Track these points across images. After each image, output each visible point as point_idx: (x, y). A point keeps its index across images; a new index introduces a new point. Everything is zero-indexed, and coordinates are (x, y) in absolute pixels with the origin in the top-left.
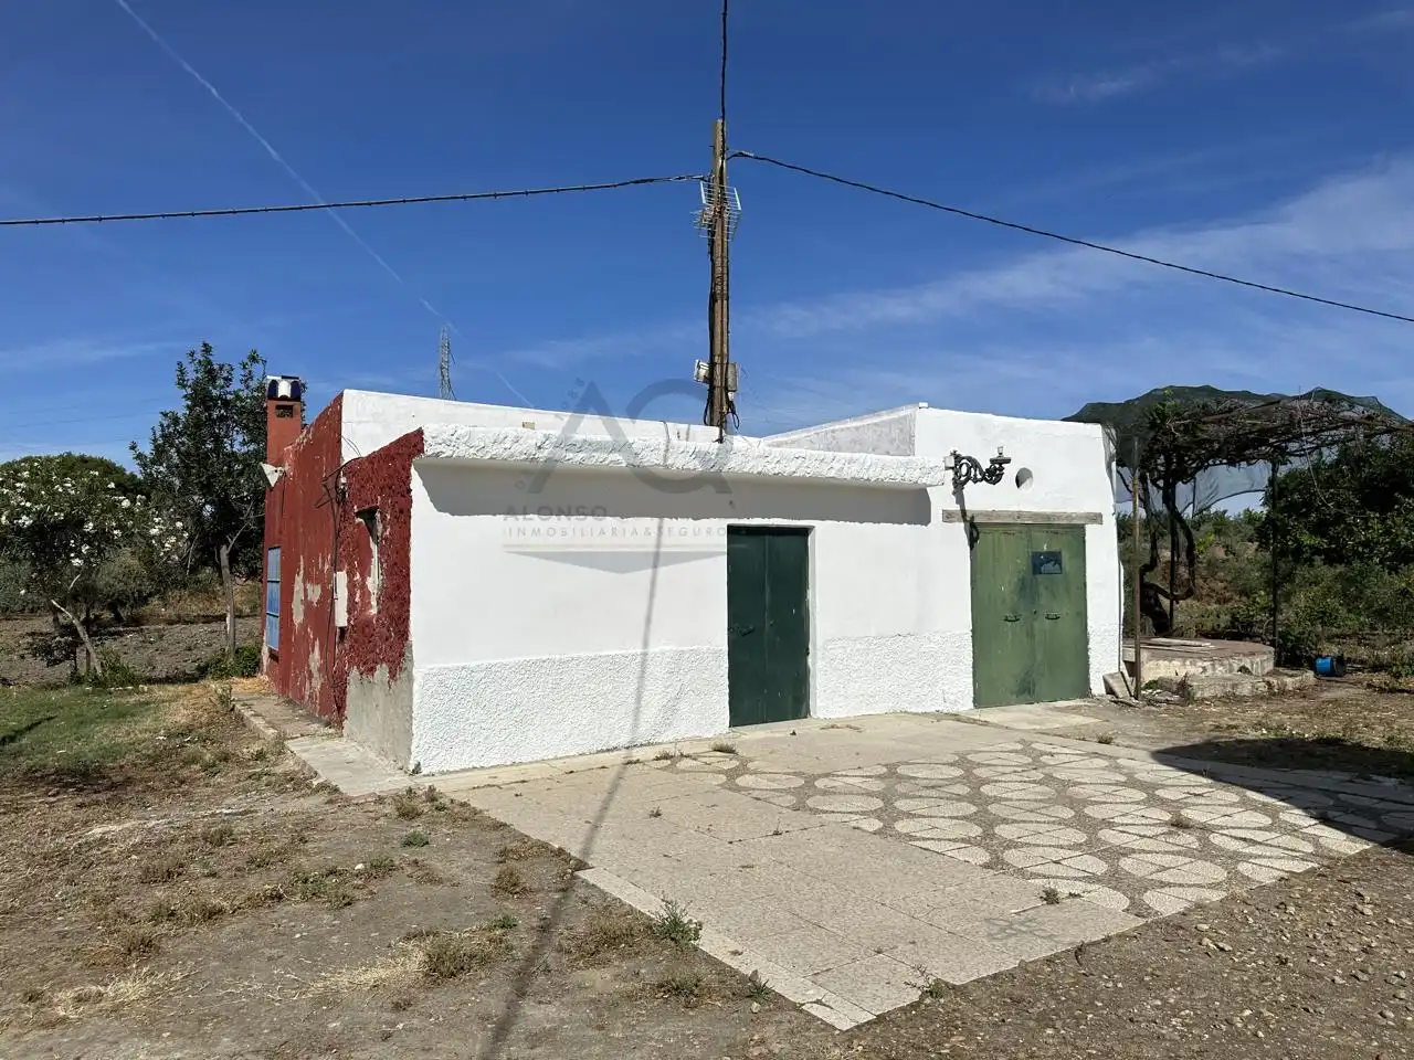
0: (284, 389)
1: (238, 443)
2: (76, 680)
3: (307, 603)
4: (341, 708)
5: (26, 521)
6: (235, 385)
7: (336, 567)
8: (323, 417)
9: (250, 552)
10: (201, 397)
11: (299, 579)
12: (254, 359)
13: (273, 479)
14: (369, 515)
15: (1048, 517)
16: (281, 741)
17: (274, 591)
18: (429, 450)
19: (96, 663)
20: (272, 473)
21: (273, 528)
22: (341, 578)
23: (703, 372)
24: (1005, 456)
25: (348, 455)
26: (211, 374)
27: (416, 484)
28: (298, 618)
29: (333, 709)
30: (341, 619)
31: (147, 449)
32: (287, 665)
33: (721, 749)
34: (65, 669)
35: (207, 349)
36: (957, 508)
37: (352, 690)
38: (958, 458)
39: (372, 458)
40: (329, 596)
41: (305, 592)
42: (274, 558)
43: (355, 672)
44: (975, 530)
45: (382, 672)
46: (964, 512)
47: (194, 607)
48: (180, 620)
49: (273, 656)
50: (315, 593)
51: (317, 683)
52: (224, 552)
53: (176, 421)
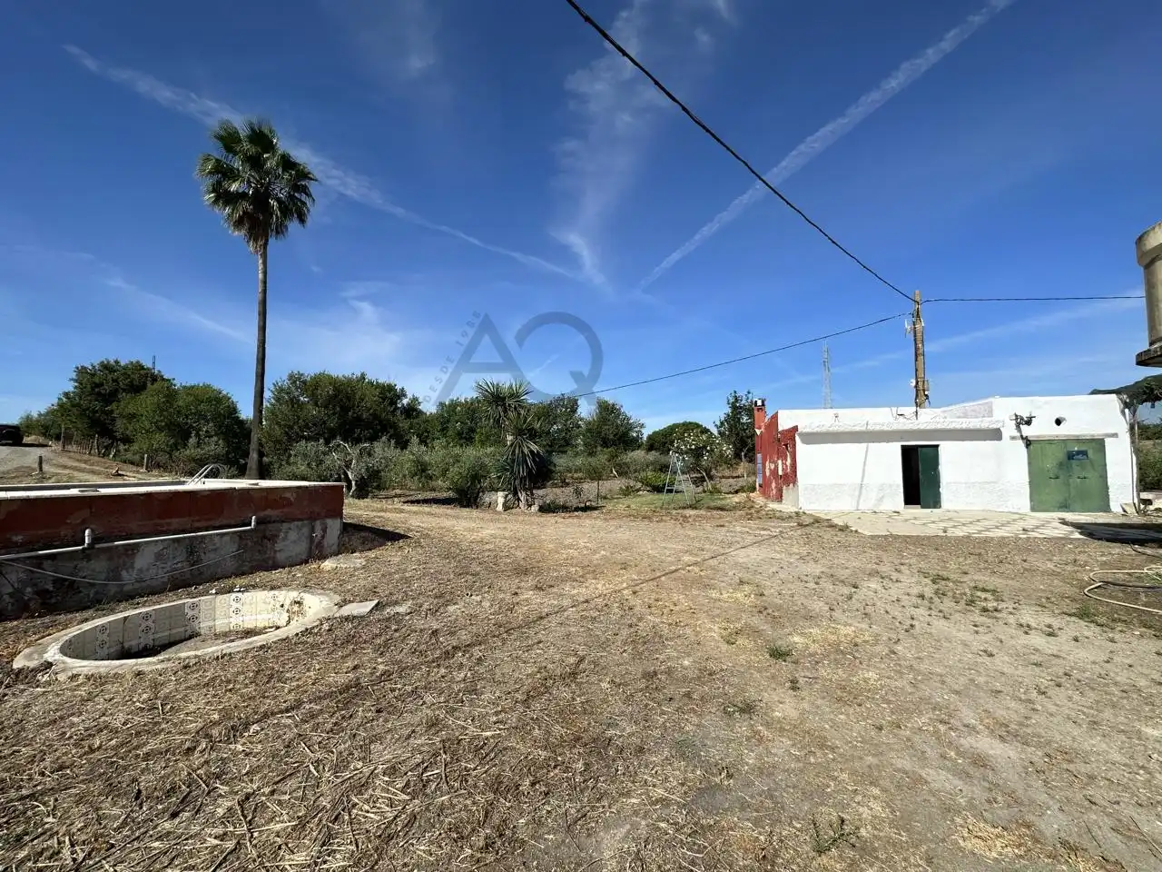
0: (759, 403)
1: (745, 419)
2: (705, 492)
3: (770, 470)
4: (781, 496)
5: (693, 447)
6: (743, 402)
7: (778, 459)
8: (772, 417)
9: (751, 454)
10: (734, 407)
11: (767, 463)
12: (749, 393)
13: (758, 433)
14: (786, 445)
15: (1078, 436)
16: (766, 504)
17: (760, 466)
18: (799, 430)
19: (710, 487)
20: (758, 432)
21: (757, 447)
22: (780, 462)
23: (914, 384)
24: (1033, 415)
25: (780, 429)
26: (736, 400)
27: (797, 438)
28: (768, 474)
29: (779, 498)
30: (780, 473)
31: (718, 423)
32: (765, 488)
33: (895, 512)
34: (700, 489)
35: (735, 392)
36: (1019, 434)
37: (784, 491)
38: (1016, 416)
39: (786, 431)
40: (776, 467)
41: (769, 466)
42: (759, 456)
43: (784, 487)
44: (1028, 443)
45: (791, 485)
46: (1022, 436)
47: (727, 473)
48: (723, 477)
49: (760, 486)
50: (773, 466)
51: (774, 492)
52: (743, 454)
53: (729, 415)
